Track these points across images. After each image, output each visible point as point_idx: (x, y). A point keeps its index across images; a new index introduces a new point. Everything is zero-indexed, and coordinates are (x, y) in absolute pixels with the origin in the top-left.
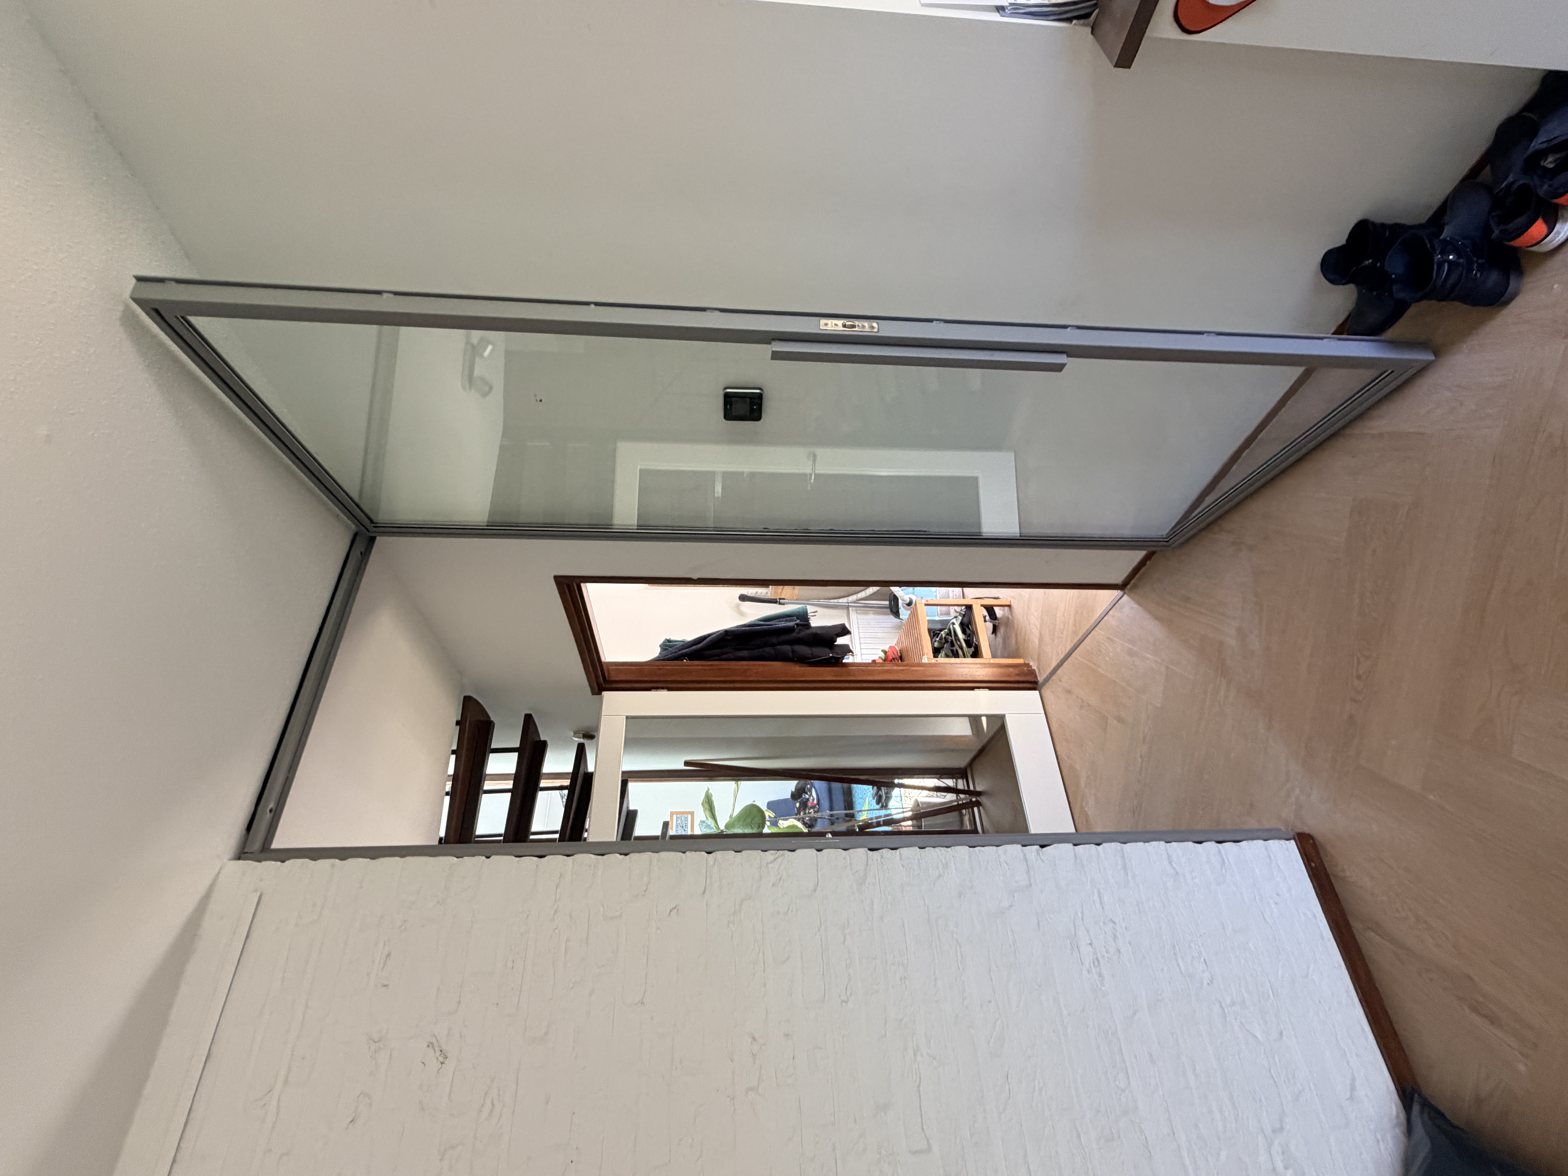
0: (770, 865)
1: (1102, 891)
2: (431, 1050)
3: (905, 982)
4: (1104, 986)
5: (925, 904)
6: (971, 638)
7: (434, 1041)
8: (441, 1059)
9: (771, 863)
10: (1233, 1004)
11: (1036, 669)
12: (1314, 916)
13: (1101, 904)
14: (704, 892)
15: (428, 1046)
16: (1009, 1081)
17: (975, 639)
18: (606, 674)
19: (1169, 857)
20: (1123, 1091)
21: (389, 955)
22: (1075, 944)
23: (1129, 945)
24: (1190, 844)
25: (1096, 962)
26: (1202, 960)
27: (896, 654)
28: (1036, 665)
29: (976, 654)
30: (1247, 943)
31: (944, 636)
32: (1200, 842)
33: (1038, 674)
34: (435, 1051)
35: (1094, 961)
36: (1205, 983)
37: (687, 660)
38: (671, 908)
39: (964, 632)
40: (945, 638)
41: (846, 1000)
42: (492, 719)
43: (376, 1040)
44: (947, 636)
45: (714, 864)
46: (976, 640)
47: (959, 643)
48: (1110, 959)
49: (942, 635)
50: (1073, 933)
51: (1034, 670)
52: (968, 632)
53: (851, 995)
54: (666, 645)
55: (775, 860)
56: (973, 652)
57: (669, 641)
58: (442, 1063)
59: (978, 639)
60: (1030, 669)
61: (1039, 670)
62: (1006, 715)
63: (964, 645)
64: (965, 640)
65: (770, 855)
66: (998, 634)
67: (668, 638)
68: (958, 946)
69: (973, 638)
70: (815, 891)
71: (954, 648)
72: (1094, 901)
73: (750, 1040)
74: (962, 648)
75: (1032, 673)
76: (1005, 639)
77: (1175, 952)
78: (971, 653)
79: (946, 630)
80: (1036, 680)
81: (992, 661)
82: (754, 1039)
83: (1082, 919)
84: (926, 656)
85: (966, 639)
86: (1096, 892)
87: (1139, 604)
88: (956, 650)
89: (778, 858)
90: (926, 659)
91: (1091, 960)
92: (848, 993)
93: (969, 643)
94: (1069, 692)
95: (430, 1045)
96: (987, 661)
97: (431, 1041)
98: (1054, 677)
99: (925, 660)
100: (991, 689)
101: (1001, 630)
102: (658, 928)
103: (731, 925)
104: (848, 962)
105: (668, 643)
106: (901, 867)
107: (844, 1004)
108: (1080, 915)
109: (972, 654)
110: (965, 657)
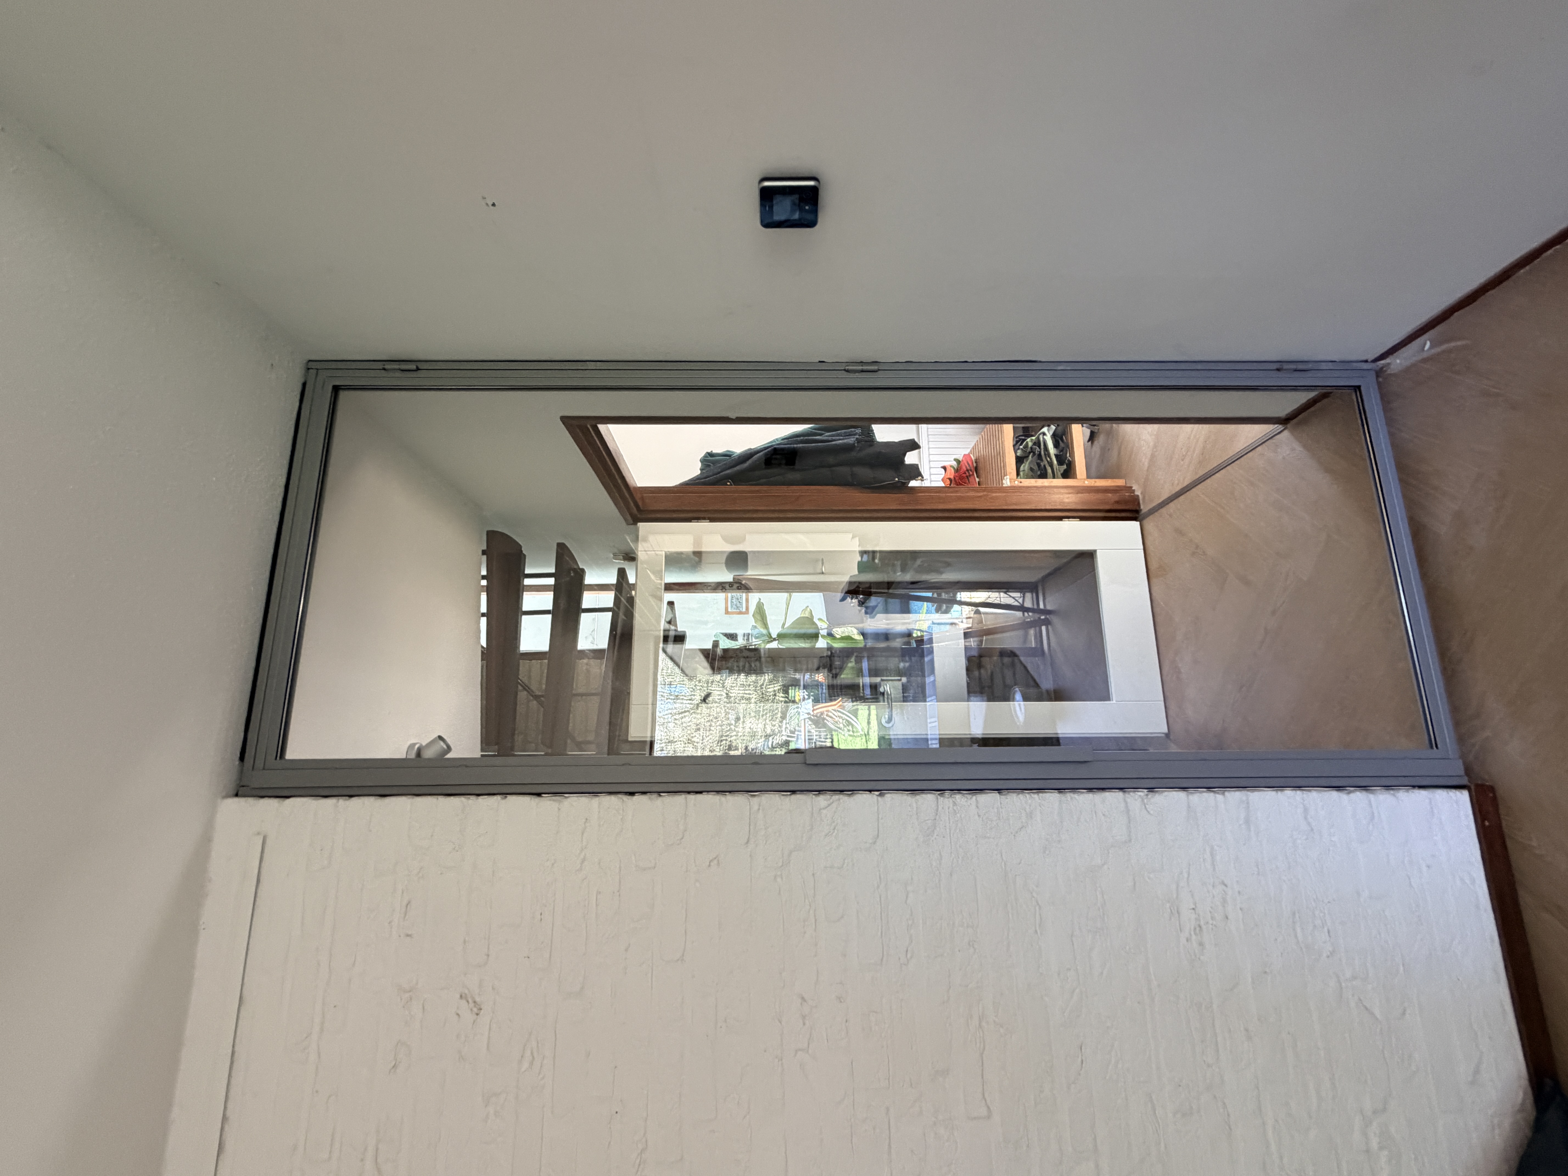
0: (824, 812)
1: (1216, 847)
2: (464, 1002)
3: (973, 945)
4: (1204, 955)
5: (1002, 860)
6: (1064, 454)
7: (467, 992)
8: (476, 1010)
9: (824, 809)
10: (1353, 978)
11: (1141, 496)
12: (1473, 881)
13: (1213, 865)
14: (748, 842)
15: (461, 995)
16: (1083, 1051)
17: (1068, 455)
18: (640, 504)
19: (1305, 808)
20: (1210, 1066)
21: (408, 904)
22: (1176, 908)
23: (1240, 912)
24: (1335, 793)
25: (1198, 929)
26: (1326, 929)
27: (970, 463)
28: (1141, 490)
29: (1068, 473)
30: (1384, 911)
31: (1030, 444)
33: (1141, 502)
34: (468, 1002)
35: (1195, 929)
36: (1325, 955)
37: (732, 484)
38: (711, 858)
39: (1056, 445)
40: (1031, 448)
41: (906, 963)
43: (408, 990)
44: (1034, 447)
45: (759, 809)
46: (1070, 456)
47: (1049, 459)
48: (1215, 926)
49: (1027, 443)
50: (1175, 896)
51: (1138, 496)
52: (1062, 444)
53: (911, 957)
54: (708, 460)
55: (829, 805)
56: (1065, 472)
57: (710, 454)
58: (477, 1014)
59: (1072, 454)
60: (1132, 493)
61: (1144, 497)
62: (1098, 551)
63: (1055, 462)
64: (1056, 456)
66: (1096, 443)
67: (709, 451)
68: (1037, 908)
69: (1067, 453)
70: (875, 843)
71: (1042, 468)
72: (1204, 860)
73: (800, 1001)
74: (1051, 464)
75: (1136, 500)
76: (1105, 451)
77: (1295, 920)
78: (1062, 471)
79: (1034, 438)
80: (1138, 508)
81: (1086, 483)
83: (1188, 880)
84: (1008, 477)
85: (1059, 454)
86: (1208, 850)
87: (1305, 446)
88: (1045, 466)
89: (831, 805)
90: (1008, 480)
91: (1192, 928)
92: (909, 956)
93: (1061, 459)
94: (1179, 532)
95: (462, 998)
96: (1081, 483)
97: (463, 993)
98: (1163, 511)
99: (1007, 482)
100: (1082, 519)
101: (1101, 440)
102: (697, 881)
104: (910, 922)
105: (710, 458)
106: (977, 817)
107: (904, 967)
108: (1186, 875)
109: (1063, 474)
110: (1054, 477)
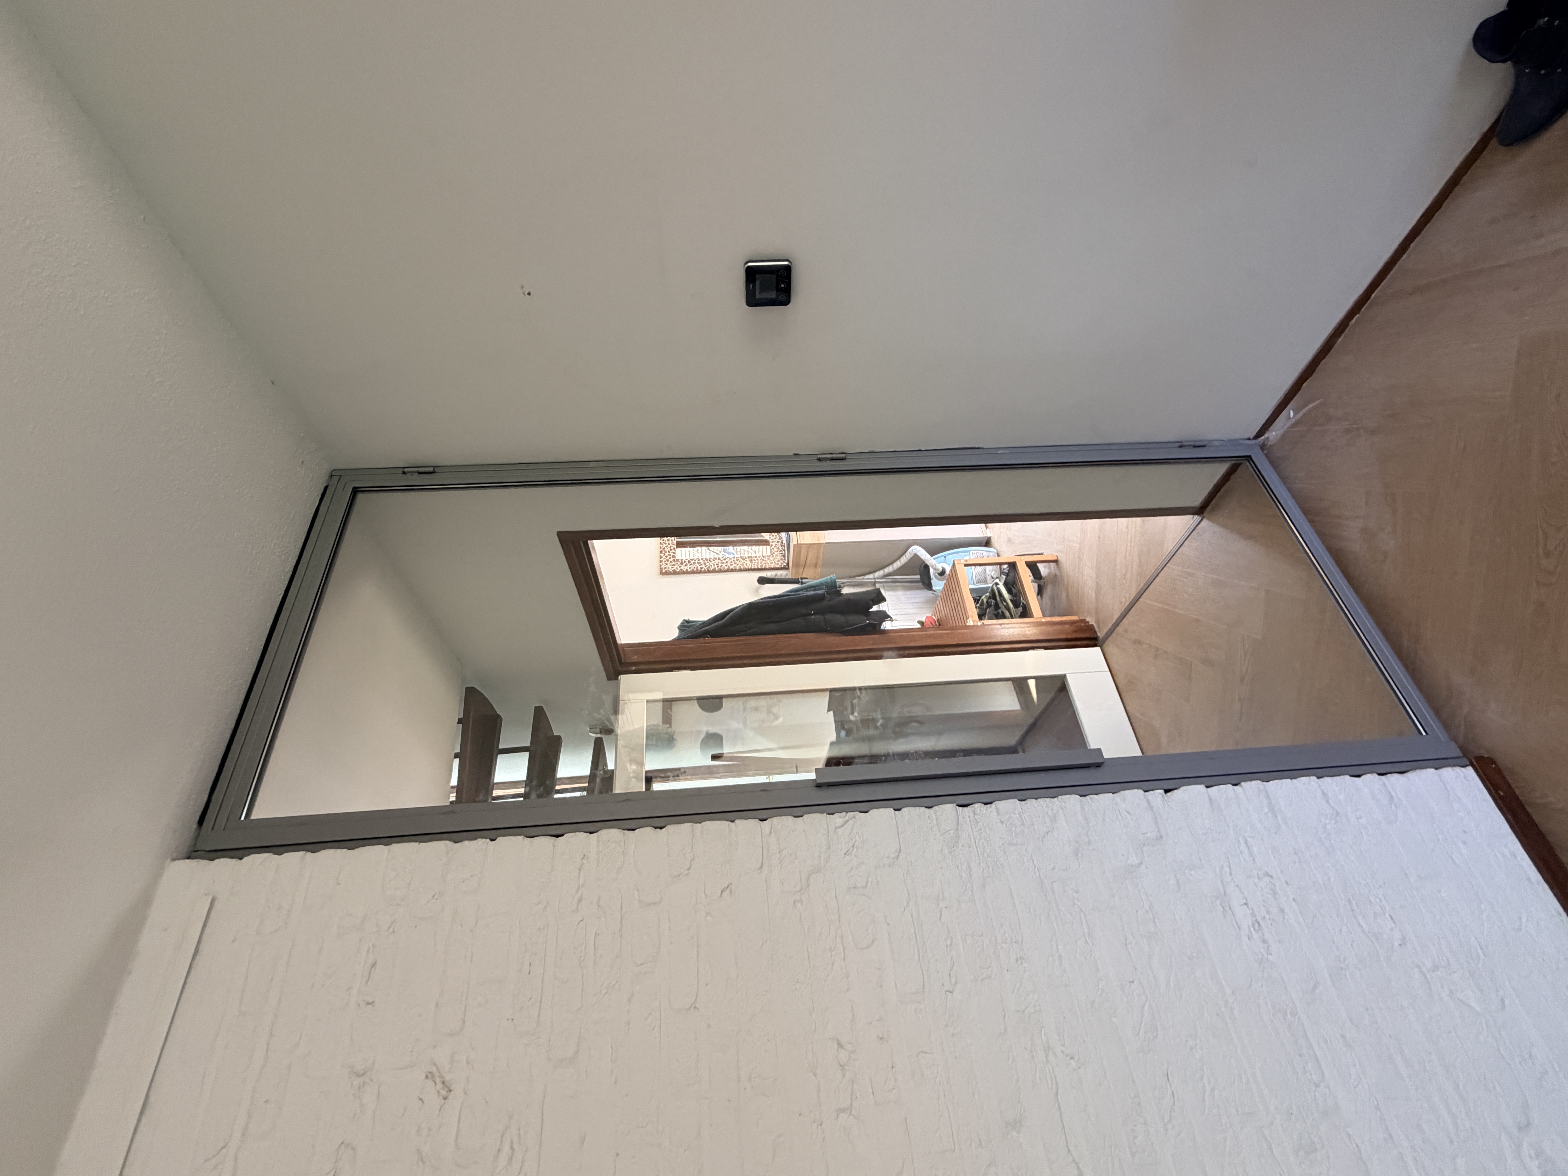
0: (840, 831)
1: (1249, 839)
2: (430, 1082)
3: (1021, 963)
4: (1271, 954)
5: (1035, 866)
6: (1018, 598)
7: (434, 1070)
8: (444, 1093)
9: (840, 828)
10: (1436, 968)
11: (1095, 625)
12: (1514, 854)
13: (1252, 857)
14: (761, 867)
15: (427, 1077)
16: (1171, 1080)
17: (1022, 599)
18: (622, 656)
19: (1324, 794)
20: (1317, 1086)
21: (374, 965)
22: (1227, 905)
24: (1348, 777)
25: (1256, 925)
26: (1387, 915)
27: (933, 623)
28: (1094, 621)
29: (1025, 613)
31: (985, 600)
32: (1359, 776)
33: (1097, 629)
34: (436, 1084)
35: (1253, 925)
36: (1396, 944)
37: (709, 638)
38: (723, 888)
39: (1010, 591)
41: (951, 990)
42: (498, 713)
43: (362, 1072)
44: (992, 598)
45: (771, 833)
47: (1005, 604)
48: (1273, 920)
49: (983, 600)
50: (1223, 893)
51: (1093, 625)
53: (956, 983)
54: (685, 626)
55: (844, 824)
56: (1021, 613)
57: (688, 622)
58: (445, 1098)
59: (1026, 598)
60: (1087, 624)
61: (1099, 626)
62: (1067, 675)
63: (1011, 605)
64: (1011, 600)
65: (838, 819)
66: (1044, 596)
67: (687, 619)
68: (1082, 914)
69: (1020, 597)
70: (898, 857)
71: (1000, 611)
72: (1241, 852)
73: (836, 1046)
74: (1008, 608)
75: (1091, 628)
77: (1353, 908)
79: (988, 594)
80: (1096, 636)
81: (1043, 620)
82: (840, 1044)
83: (1231, 874)
84: (970, 619)
85: (1013, 599)
86: (1242, 842)
87: (1223, 526)
88: (1002, 612)
89: (847, 821)
90: (974, 622)
91: (1250, 924)
92: (953, 980)
93: (1016, 604)
95: (429, 1076)
96: (1039, 620)
97: (430, 1071)
98: (1119, 629)
99: (970, 623)
100: (1046, 648)
101: (1049, 588)
102: (708, 914)
103: (799, 905)
104: (949, 942)
105: (687, 624)
107: (949, 994)
108: (1227, 870)
109: (1020, 615)
110: (1012, 617)
